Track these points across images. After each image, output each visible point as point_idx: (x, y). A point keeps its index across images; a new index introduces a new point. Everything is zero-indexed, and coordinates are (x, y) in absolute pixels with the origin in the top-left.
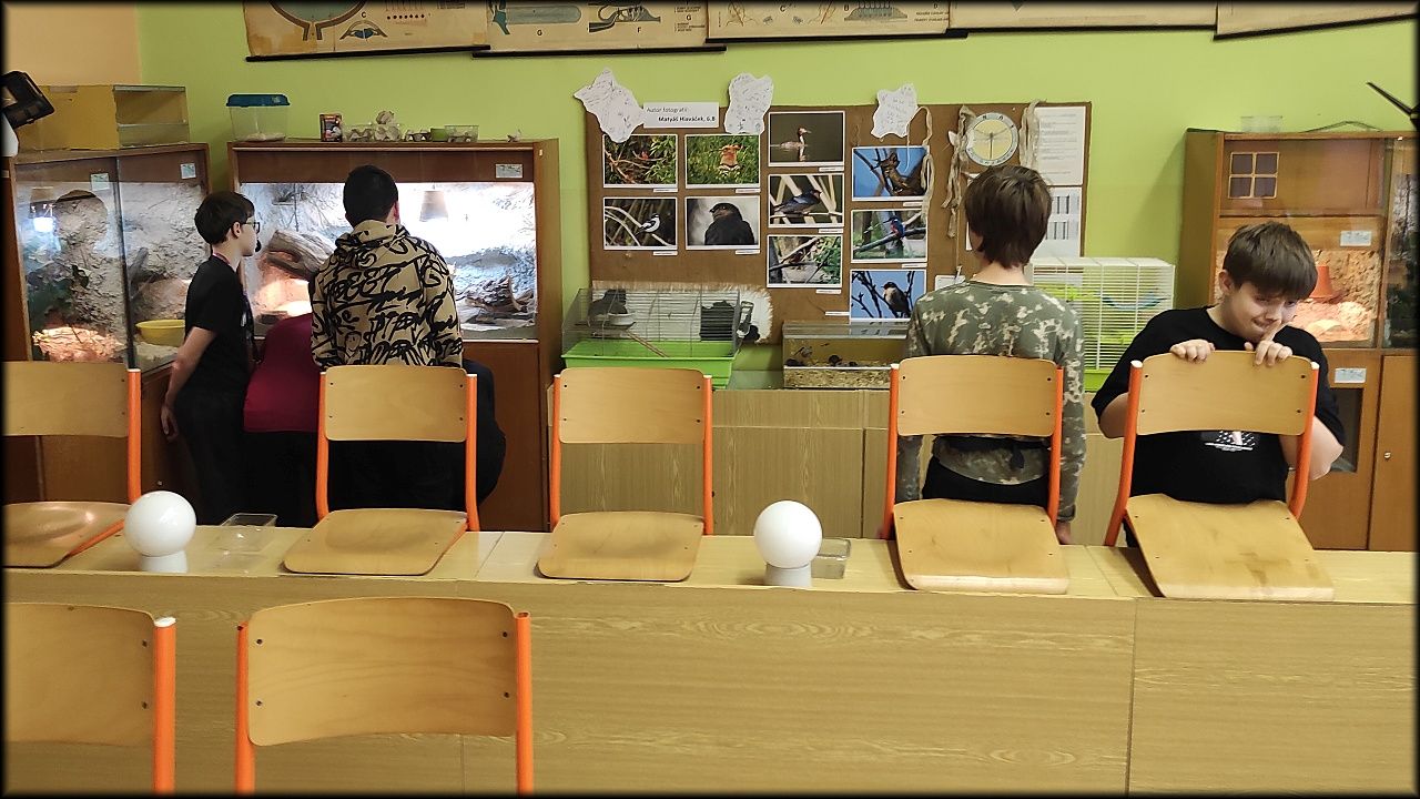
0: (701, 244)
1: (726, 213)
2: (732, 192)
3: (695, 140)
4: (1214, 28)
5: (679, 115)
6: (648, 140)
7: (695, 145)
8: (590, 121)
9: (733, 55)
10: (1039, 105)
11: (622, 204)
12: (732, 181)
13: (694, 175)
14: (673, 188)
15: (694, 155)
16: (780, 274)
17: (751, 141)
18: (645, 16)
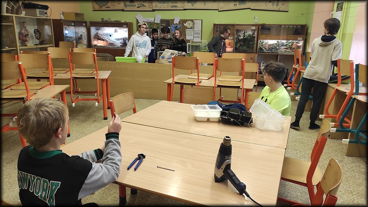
4: (218, 10)
5: (149, 20)
8: (137, 20)
9: (156, 12)
10: (195, 20)
17: (158, 24)
18: (144, 6)
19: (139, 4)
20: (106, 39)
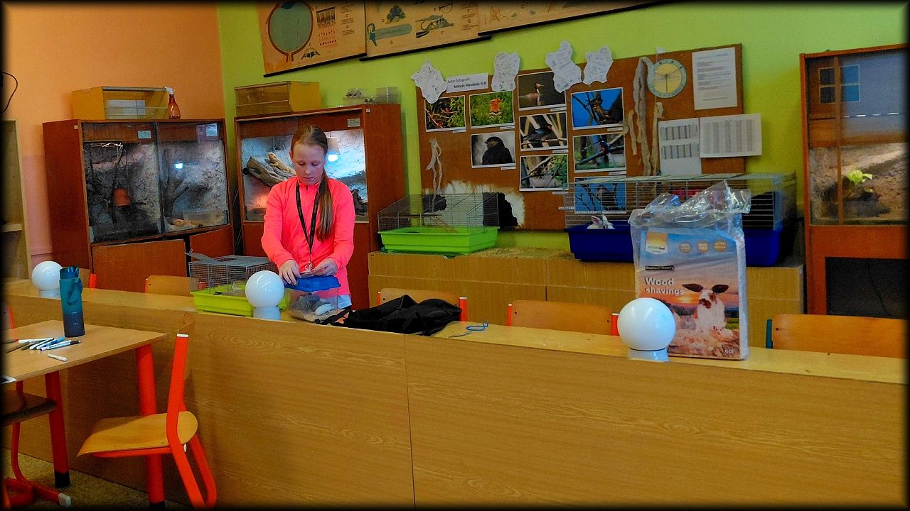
0: (480, 164)
1: (494, 143)
2: (498, 129)
3: (473, 97)
5: (465, 83)
6: (448, 100)
7: (475, 101)
8: (419, 91)
9: (498, 43)
10: (700, 50)
13: (475, 120)
14: (463, 130)
15: (475, 108)
16: (529, 182)
17: (508, 95)
18: (446, 24)
19: (424, 20)
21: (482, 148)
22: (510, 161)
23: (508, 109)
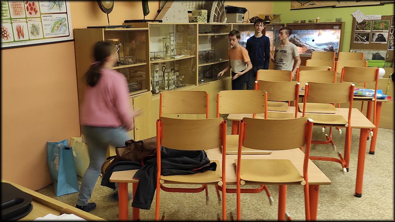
0: (374, 42)
1: (380, 36)
2: (382, 32)
3: (375, 22)
5: (373, 17)
6: (366, 22)
8: (354, 19)
11: (359, 34)
12: (382, 29)
13: (375, 28)
14: (370, 31)
15: (375, 25)
16: (391, 47)
17: (388, 22)
20: (304, 44)
21: (376, 37)
22: (385, 41)
23: (387, 26)
